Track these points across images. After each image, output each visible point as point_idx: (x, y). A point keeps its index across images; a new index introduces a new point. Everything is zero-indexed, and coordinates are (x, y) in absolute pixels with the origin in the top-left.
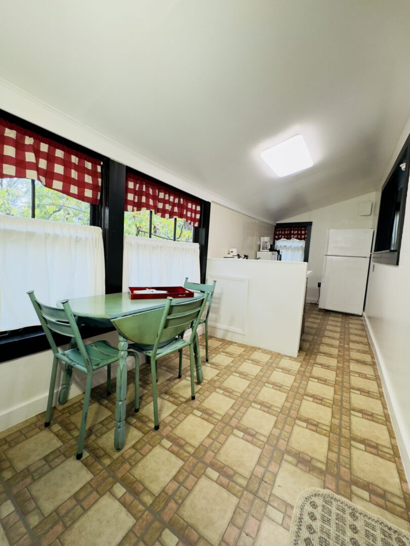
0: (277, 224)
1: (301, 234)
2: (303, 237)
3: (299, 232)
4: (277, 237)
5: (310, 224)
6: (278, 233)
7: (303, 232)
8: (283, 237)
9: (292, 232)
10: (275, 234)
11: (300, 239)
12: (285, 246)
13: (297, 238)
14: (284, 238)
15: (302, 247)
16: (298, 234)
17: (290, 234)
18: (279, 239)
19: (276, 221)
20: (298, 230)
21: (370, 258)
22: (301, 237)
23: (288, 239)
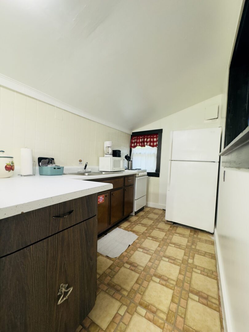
0: (133, 133)
1: (154, 142)
2: (155, 144)
3: (152, 140)
4: (133, 145)
5: (160, 131)
6: (134, 141)
7: (155, 140)
8: (138, 144)
9: (145, 140)
10: (132, 143)
11: (153, 146)
12: (140, 153)
13: (150, 145)
14: (139, 146)
15: (154, 153)
16: (150, 142)
17: (144, 142)
18: (135, 147)
19: (132, 129)
20: (151, 138)
21: (219, 162)
22: (153, 144)
23: (142, 146)
